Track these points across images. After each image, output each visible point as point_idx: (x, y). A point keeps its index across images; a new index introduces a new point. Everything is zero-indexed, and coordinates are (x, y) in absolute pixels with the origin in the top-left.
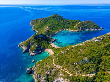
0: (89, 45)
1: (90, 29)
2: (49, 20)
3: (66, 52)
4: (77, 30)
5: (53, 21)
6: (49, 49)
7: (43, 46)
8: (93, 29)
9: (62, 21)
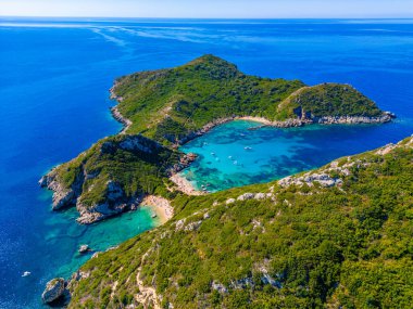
0: (292, 199)
1: (340, 115)
2: (178, 80)
3: (195, 228)
4: (287, 122)
5: (197, 82)
6: (158, 199)
7: (135, 183)
8: (353, 116)
9: (233, 82)
